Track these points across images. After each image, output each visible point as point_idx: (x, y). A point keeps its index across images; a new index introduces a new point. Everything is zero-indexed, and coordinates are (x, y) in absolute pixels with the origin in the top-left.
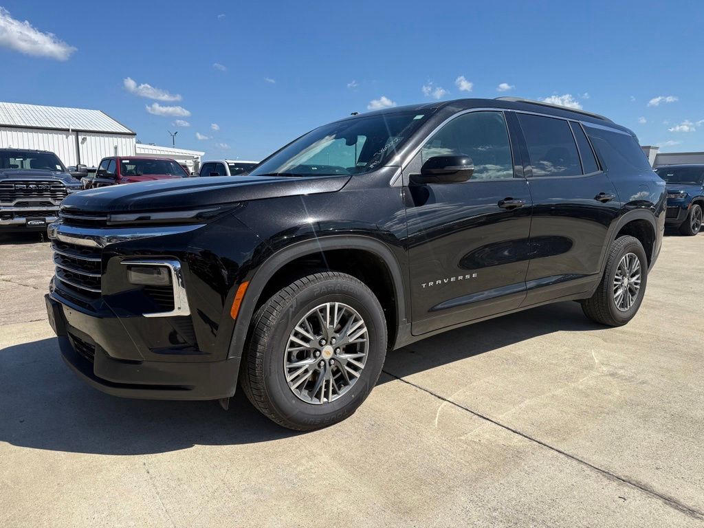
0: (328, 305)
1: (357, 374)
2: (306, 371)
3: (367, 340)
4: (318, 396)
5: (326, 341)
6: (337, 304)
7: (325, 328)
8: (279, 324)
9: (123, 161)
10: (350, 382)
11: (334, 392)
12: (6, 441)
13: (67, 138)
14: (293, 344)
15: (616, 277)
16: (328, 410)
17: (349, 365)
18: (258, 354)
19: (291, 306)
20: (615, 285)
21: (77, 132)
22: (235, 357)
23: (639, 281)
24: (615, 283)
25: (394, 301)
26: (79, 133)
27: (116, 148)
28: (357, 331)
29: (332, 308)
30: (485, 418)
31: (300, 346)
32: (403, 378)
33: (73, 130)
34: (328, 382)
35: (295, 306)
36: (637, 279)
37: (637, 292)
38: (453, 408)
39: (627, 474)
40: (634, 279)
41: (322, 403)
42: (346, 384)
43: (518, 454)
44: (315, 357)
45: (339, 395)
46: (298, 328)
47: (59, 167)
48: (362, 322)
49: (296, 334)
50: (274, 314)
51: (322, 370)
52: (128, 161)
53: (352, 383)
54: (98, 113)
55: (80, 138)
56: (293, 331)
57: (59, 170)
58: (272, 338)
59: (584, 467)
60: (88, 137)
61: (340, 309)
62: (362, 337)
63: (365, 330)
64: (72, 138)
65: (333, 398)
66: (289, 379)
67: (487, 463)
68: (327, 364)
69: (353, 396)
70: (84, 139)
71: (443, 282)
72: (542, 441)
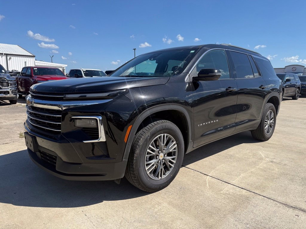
0: (162, 135)
1: (173, 166)
2: (153, 165)
3: (176, 150)
4: (158, 177)
5: (161, 151)
6: (166, 134)
7: (161, 145)
8: (143, 144)
9: (34, 69)
10: (170, 169)
11: (164, 174)
12: (11, 203)
13: (2, 57)
14: (148, 153)
15: (266, 120)
16: (162, 182)
17: (170, 161)
18: (135, 158)
19: (148, 136)
20: (265, 124)
21: (7, 55)
22: (125, 160)
23: (273, 122)
24: (265, 123)
25: (187, 133)
26: (8, 55)
27: (25, 62)
28: (173, 146)
29: (164, 136)
30: (227, 183)
31: (151, 154)
32: (186, 166)
33: (5, 54)
34: (161, 170)
35: (150, 136)
36: (273, 121)
37: (273, 126)
38: (212, 179)
39: (295, 205)
40: (271, 121)
41: (159, 179)
42: (168, 170)
43: (247, 198)
44: (156, 158)
45: (166, 175)
46: (150, 146)
47: (3, 71)
48: (175, 142)
49: (150, 148)
50: (141, 140)
51: (159, 165)
52: (36, 69)
53: (171, 169)
54: (17, 46)
55: (8, 58)
56: (149, 147)
57: (3, 73)
58: (141, 151)
59: (277, 203)
60: (12, 57)
61: (167, 137)
62: (175, 149)
63: (176, 145)
64: (4, 57)
65: (163, 177)
66: (147, 169)
67: (236, 203)
68: (161, 161)
69: (171, 175)
70: (10, 58)
71: (206, 124)
72: (255, 192)
